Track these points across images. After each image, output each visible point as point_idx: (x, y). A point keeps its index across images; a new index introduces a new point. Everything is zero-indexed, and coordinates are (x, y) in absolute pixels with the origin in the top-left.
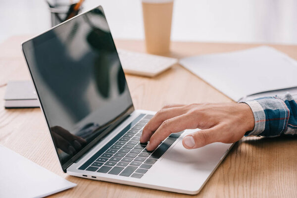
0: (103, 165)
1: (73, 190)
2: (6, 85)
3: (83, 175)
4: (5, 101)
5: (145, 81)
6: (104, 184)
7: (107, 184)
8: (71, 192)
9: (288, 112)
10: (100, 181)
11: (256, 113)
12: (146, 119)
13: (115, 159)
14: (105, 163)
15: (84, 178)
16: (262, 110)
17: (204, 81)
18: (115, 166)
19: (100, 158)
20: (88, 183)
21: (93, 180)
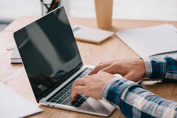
0: (60, 99)
1: (42, 113)
2: (13, 49)
3: (48, 105)
4: (11, 59)
5: (93, 46)
6: (58, 110)
7: (60, 110)
8: (41, 114)
9: (165, 63)
10: (57, 108)
11: (146, 62)
12: (88, 71)
13: (67, 95)
14: (61, 98)
15: (48, 106)
16: (150, 61)
17: (128, 46)
18: (66, 99)
19: (58, 95)
20: (50, 109)
21: (53, 107)
